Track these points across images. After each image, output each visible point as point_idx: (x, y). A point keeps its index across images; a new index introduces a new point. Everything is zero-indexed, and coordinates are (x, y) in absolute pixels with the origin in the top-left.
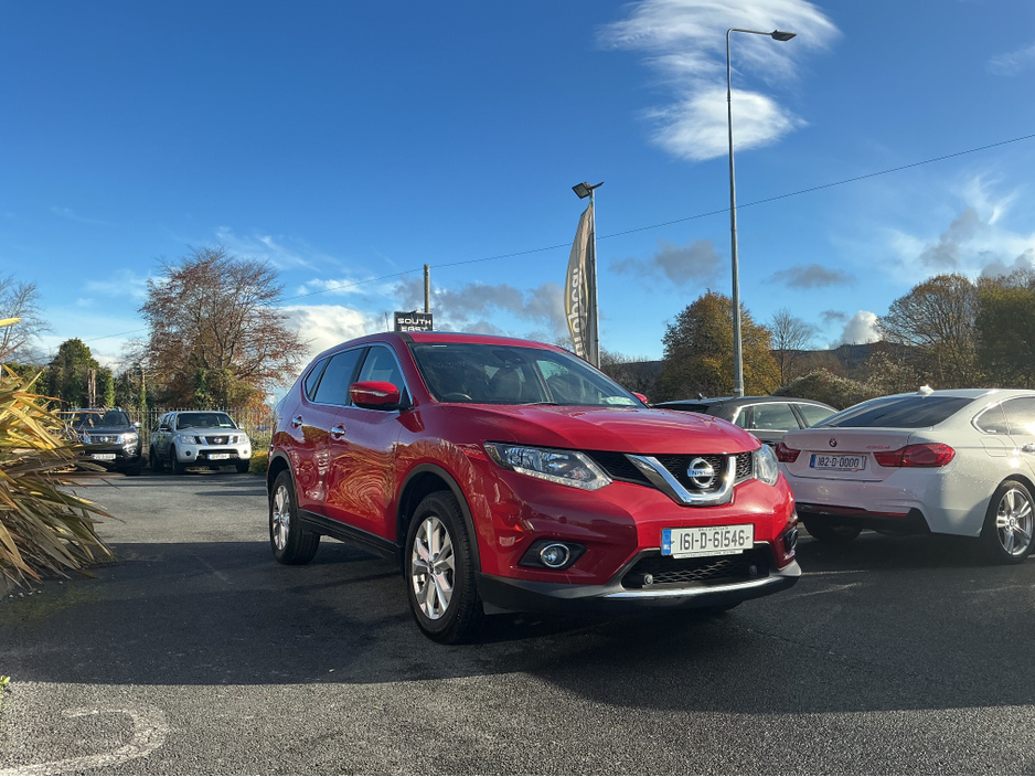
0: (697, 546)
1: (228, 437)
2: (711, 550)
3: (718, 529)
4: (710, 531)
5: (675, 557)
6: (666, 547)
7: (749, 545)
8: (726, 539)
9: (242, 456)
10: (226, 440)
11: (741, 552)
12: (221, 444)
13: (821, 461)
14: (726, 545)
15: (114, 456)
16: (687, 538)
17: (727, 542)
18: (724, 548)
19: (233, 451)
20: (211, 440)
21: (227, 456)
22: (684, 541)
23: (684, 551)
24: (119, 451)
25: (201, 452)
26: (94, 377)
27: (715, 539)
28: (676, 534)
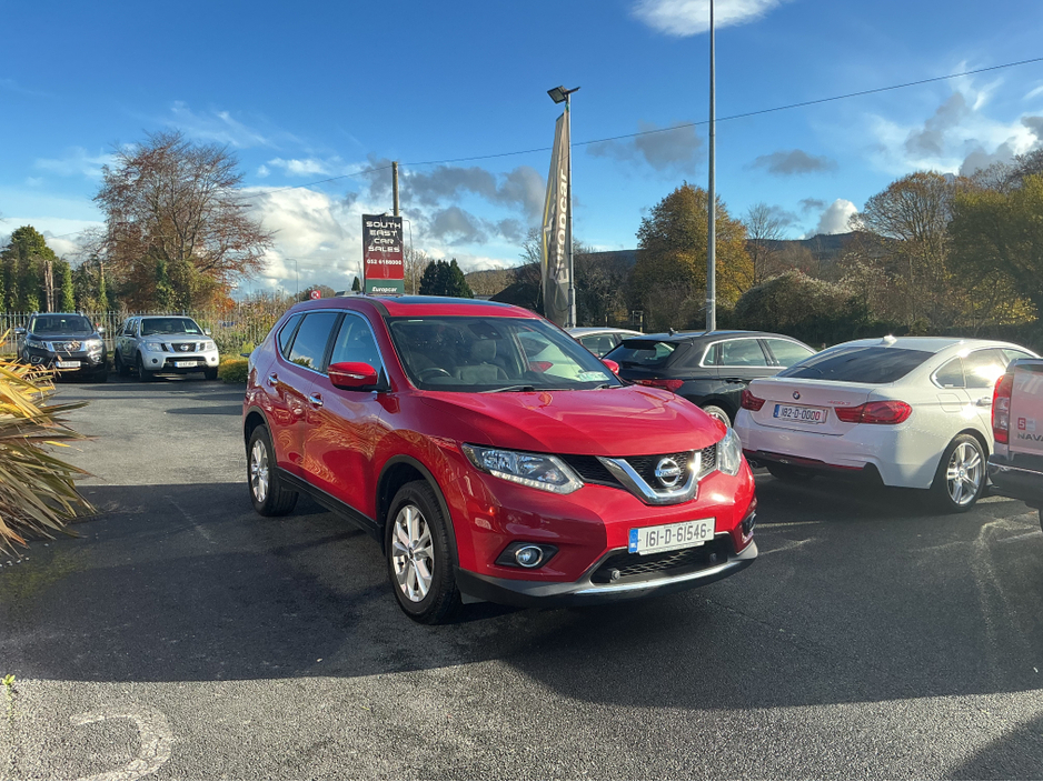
0: (662, 541)
1: (194, 344)
2: (674, 545)
3: (682, 525)
4: (674, 528)
5: (641, 554)
6: (633, 545)
7: (710, 536)
8: (689, 533)
9: (210, 363)
10: (192, 347)
11: (703, 543)
12: (189, 350)
13: (785, 411)
14: (689, 539)
15: (79, 363)
16: (653, 536)
17: (690, 536)
18: (687, 541)
19: (202, 359)
20: (177, 347)
21: (195, 364)
22: (651, 540)
23: (649, 547)
24: (83, 358)
25: (168, 359)
26: (50, 268)
27: (679, 534)
28: (642, 533)
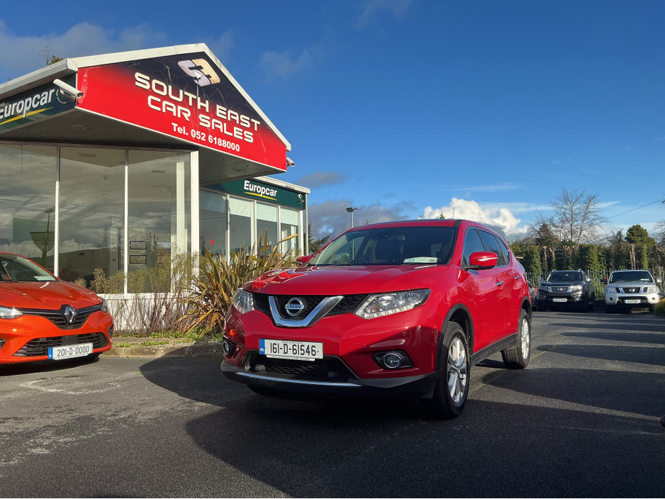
0: (281, 352)
1: (639, 288)
2: (290, 356)
3: (296, 343)
4: (289, 344)
5: (268, 356)
6: (261, 350)
7: (320, 356)
8: (301, 350)
9: (651, 301)
10: (638, 290)
11: (314, 360)
12: (635, 292)
14: (302, 354)
15: (566, 300)
16: (275, 346)
17: (302, 352)
18: (300, 355)
20: (627, 290)
21: (639, 301)
22: (273, 348)
23: (273, 353)
24: (569, 296)
25: (620, 298)
26: (633, 249)
27: (294, 349)
28: (268, 343)
